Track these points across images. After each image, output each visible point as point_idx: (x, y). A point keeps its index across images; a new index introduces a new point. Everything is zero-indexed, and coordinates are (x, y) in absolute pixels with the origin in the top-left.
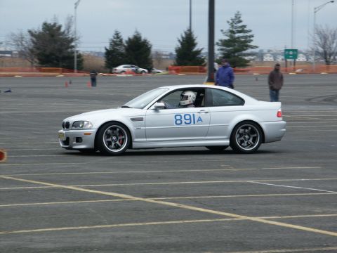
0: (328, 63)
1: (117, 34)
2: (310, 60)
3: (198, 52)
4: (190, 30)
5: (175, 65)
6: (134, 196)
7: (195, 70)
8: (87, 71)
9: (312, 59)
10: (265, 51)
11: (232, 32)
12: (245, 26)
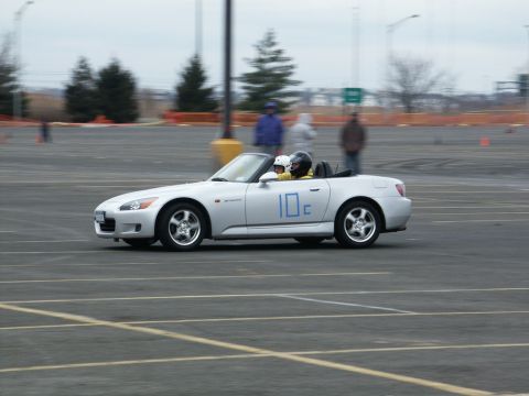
0: (409, 109)
1: (82, 61)
2: (384, 105)
3: (209, 91)
4: (196, 57)
5: (176, 111)
6: (98, 319)
7: (202, 119)
8: (36, 119)
9: (386, 103)
10: (314, 90)
11: (261, 61)
12: (279, 52)
